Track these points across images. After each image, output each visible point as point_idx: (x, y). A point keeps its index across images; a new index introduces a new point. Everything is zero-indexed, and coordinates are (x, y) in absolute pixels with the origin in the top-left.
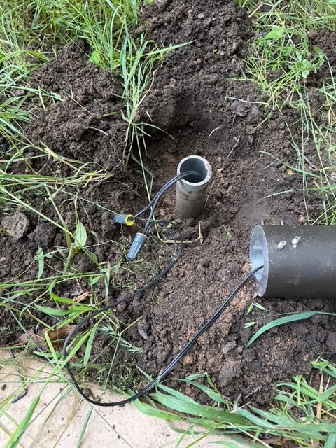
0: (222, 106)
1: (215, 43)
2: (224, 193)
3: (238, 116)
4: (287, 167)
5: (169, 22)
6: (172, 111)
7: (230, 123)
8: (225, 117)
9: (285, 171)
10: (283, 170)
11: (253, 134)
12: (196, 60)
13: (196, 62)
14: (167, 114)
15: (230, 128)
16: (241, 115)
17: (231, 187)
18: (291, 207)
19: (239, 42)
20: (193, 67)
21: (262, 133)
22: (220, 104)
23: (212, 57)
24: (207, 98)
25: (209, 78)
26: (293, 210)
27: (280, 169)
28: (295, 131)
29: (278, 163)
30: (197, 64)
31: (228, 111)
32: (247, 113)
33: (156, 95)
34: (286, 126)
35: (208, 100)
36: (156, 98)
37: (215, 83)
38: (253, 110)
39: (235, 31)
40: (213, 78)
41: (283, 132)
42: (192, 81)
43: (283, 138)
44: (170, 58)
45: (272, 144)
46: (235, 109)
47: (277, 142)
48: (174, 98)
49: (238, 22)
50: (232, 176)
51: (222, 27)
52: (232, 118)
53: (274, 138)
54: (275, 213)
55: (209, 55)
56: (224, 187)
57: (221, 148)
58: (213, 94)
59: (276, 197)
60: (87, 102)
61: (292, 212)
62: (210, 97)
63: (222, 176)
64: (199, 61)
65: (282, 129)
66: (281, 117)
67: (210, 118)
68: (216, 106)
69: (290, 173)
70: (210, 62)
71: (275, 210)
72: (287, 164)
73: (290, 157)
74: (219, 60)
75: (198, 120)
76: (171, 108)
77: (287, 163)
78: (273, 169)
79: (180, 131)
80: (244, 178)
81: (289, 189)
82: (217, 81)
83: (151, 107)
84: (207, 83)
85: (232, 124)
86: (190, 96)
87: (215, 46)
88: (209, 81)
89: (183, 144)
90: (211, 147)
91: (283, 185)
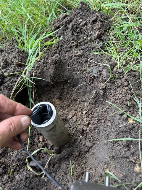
0: (85, 70)
1: (86, 34)
2: (85, 129)
3: (94, 77)
4: (128, 116)
5: (62, 25)
6: (52, 72)
7: (90, 81)
8: (87, 77)
9: (127, 120)
10: (124, 119)
11: (103, 89)
12: (73, 43)
13: (73, 44)
14: (49, 74)
15: (90, 85)
16: (96, 76)
17: (90, 125)
18: (127, 154)
19: (101, 31)
20: (71, 47)
21: (110, 89)
22: (84, 69)
23: (83, 41)
24: (76, 65)
25: (77, 53)
26: (128, 158)
27: (122, 117)
28: (137, 88)
29: (121, 113)
30: (74, 46)
31: (89, 73)
32: (100, 74)
33: (43, 63)
34: (129, 84)
35: (76, 66)
36: (43, 64)
37: (81, 56)
38: (104, 72)
39: (98, 26)
40: (80, 53)
41: (126, 88)
42: (68, 55)
43: (126, 93)
44: (58, 43)
45: (117, 97)
46: (92, 72)
47: (121, 96)
48: (53, 65)
49: (102, 22)
50: (92, 117)
51: (91, 24)
52: (91, 78)
53: (118, 92)
54: (113, 157)
55: (81, 40)
56: (85, 125)
57: (87, 97)
58: (80, 62)
59: (116, 142)
60: (6, 67)
61: (128, 160)
62: (77, 65)
63: (85, 116)
64: (75, 43)
65: (126, 86)
66: (125, 78)
67: (79, 78)
68: (81, 70)
69: (131, 121)
70: (81, 44)
71: (114, 154)
72: (128, 114)
73: (132, 108)
74: (87, 43)
75: (73, 79)
76: (51, 71)
77: (129, 112)
78: (118, 116)
79: (62, 85)
80: (99, 120)
81: (127, 137)
82: (83, 54)
83: (39, 70)
84: (76, 56)
85: (92, 82)
86: (64, 63)
87: (86, 35)
88: (77, 54)
89: (66, 93)
90: (81, 97)
91: (123, 132)
